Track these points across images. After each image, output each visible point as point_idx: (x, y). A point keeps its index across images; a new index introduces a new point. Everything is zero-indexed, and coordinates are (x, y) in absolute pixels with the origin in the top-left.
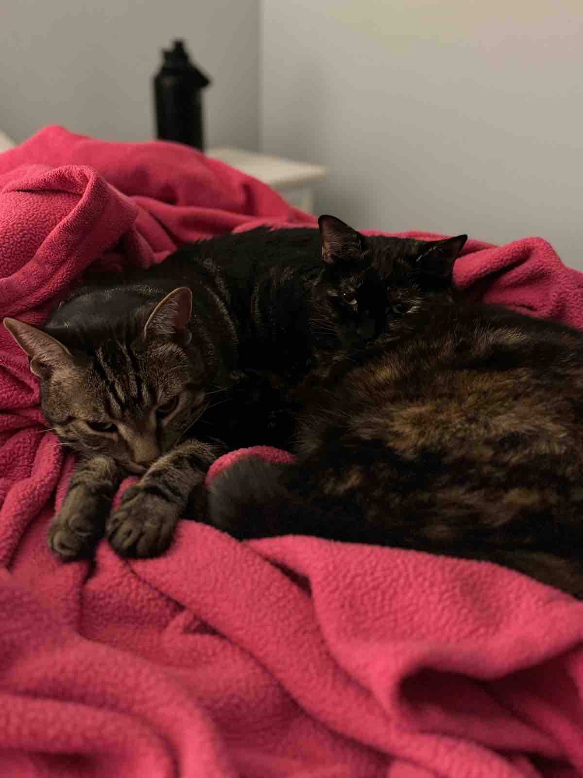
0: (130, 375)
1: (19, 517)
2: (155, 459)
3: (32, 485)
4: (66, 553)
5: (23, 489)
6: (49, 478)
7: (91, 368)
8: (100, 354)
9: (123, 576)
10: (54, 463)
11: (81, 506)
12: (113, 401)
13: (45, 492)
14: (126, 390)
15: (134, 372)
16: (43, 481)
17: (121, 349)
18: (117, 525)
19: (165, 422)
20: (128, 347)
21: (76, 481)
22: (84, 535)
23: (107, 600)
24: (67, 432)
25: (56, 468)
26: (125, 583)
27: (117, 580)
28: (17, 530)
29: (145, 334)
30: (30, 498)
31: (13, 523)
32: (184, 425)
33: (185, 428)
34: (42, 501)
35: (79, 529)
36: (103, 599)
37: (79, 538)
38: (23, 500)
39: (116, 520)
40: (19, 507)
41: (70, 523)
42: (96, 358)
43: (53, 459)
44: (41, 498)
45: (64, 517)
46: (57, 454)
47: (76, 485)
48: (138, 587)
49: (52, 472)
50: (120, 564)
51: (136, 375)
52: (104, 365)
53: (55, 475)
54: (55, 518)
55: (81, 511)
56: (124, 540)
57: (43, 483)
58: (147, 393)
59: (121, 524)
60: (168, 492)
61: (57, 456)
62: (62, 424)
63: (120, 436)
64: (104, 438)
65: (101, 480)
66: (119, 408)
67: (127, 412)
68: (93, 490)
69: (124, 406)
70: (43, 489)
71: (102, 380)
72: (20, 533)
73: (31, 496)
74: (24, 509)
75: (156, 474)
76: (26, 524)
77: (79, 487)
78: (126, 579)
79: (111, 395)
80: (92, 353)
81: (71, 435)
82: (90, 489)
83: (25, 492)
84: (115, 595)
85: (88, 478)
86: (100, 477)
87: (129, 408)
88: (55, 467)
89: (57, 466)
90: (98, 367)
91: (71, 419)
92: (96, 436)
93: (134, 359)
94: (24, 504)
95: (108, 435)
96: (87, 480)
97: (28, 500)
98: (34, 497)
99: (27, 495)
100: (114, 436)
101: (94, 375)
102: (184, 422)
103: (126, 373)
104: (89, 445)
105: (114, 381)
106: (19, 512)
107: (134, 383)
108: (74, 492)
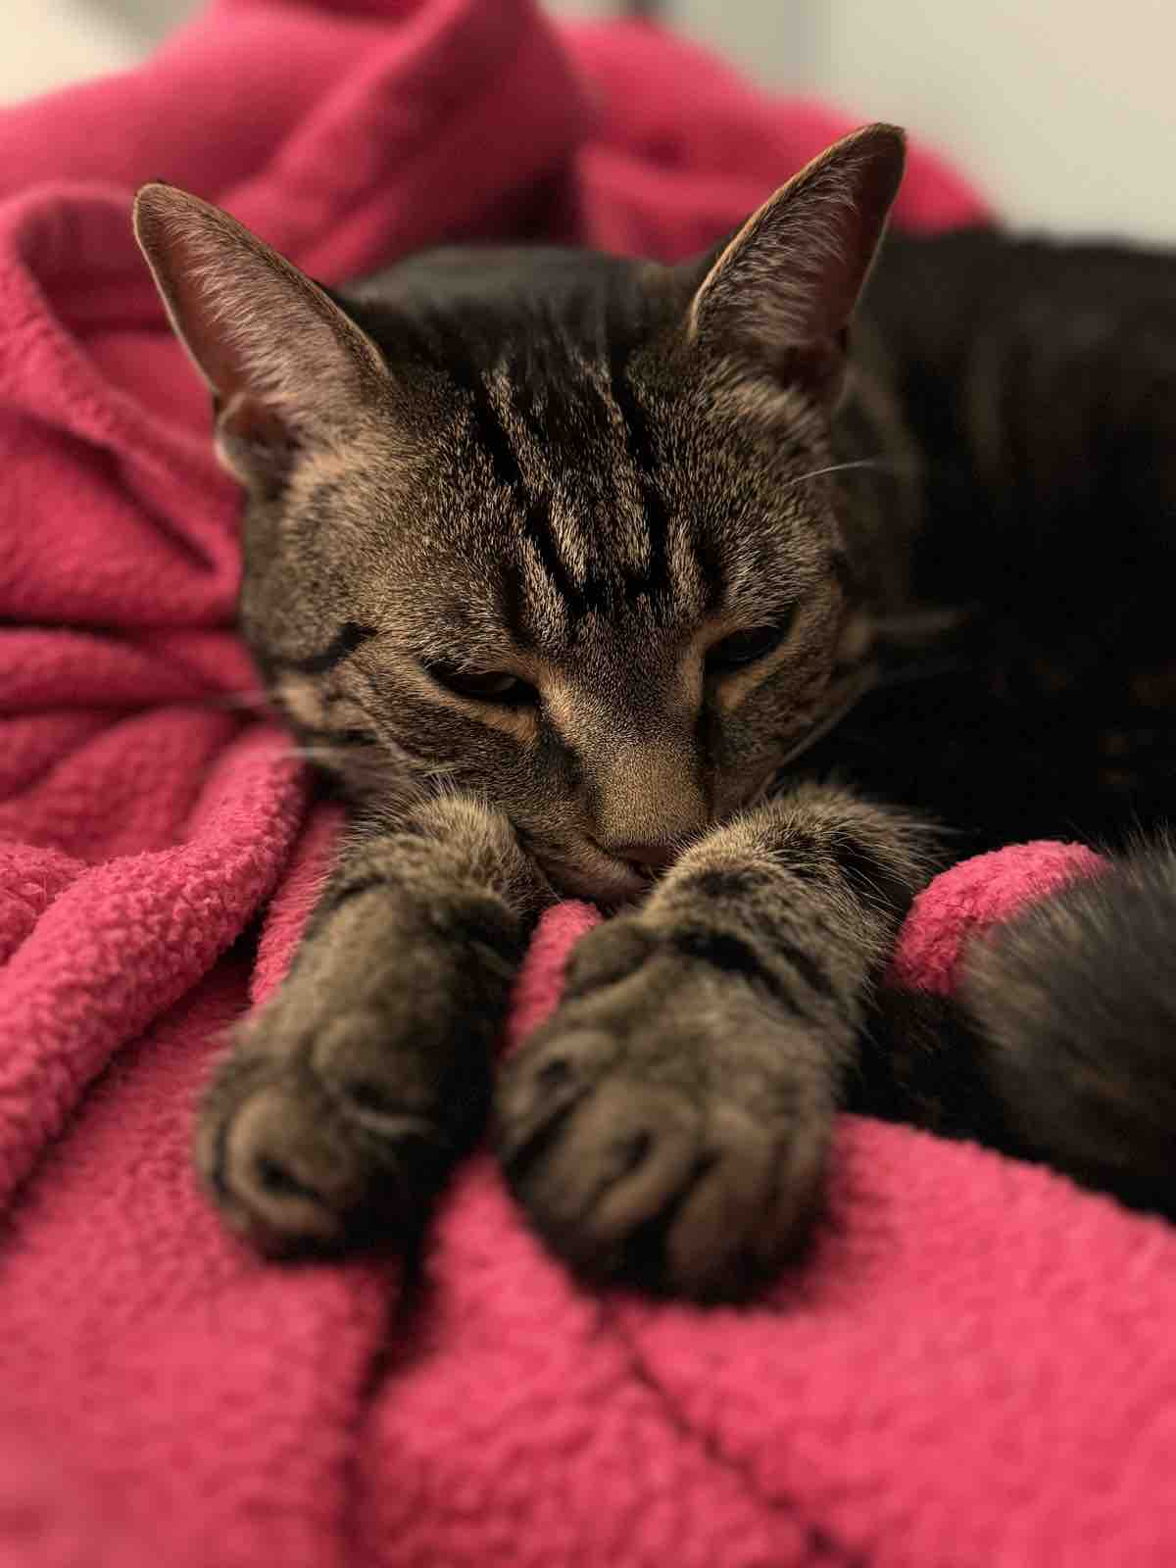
0: (619, 478)
1: (83, 1000)
2: (694, 834)
3: (164, 876)
4: (288, 1213)
5: (124, 882)
6: (242, 859)
7: (461, 432)
8: (501, 385)
9: (594, 1398)
10: (265, 811)
11: (378, 975)
12: (538, 577)
13: (216, 913)
14: (599, 534)
15: (636, 468)
16: (215, 865)
17: (589, 382)
18: (565, 1093)
19: (734, 694)
20: (617, 371)
21: (361, 871)
22: (390, 1126)
23: (497, 1529)
24: (330, 700)
25: (271, 830)
26: (606, 1445)
27: (561, 1423)
28: (63, 1058)
29: (694, 324)
30: (148, 929)
31: (46, 1017)
32: (805, 719)
33: (802, 731)
34: (200, 949)
35: (367, 1094)
36: (477, 1516)
37: (362, 1141)
38: (116, 925)
39: (558, 1071)
40: (89, 954)
41: (322, 1057)
42: (483, 394)
43: (263, 795)
44: (196, 935)
45: (290, 1025)
46: (280, 784)
47: (355, 890)
48: (684, 1479)
49: (257, 842)
50: (578, 1315)
51: (641, 485)
52: (514, 426)
53: (268, 855)
54: (250, 1026)
55: (378, 1004)
56: (606, 1185)
57: (211, 874)
58: (690, 561)
59: (586, 1093)
60: (780, 965)
61: (282, 792)
62: (313, 666)
63: (547, 728)
64: (479, 728)
65: (468, 882)
66: (558, 606)
67: (592, 624)
68: (438, 916)
69: (578, 600)
70: (213, 900)
71: (500, 482)
72: (74, 1075)
73: (154, 919)
74: (115, 969)
75: (716, 884)
76: (111, 1039)
77: (369, 898)
78: (612, 1421)
79: (529, 551)
80: (467, 377)
81: (347, 715)
82: (425, 908)
83: (132, 897)
84: (546, 1508)
85: (416, 865)
86: (463, 870)
87: (603, 610)
88: (272, 825)
89: (280, 824)
90: (488, 431)
91: (355, 635)
92: (445, 714)
93: (634, 413)
94: (118, 945)
95: (496, 718)
96: (407, 872)
97: (137, 929)
98: (166, 925)
99: (135, 914)
100: (521, 726)
101: (468, 459)
102: (803, 705)
103: (604, 470)
104: (416, 753)
105: (547, 495)
106: (88, 977)
107: (638, 512)
108: (347, 917)
